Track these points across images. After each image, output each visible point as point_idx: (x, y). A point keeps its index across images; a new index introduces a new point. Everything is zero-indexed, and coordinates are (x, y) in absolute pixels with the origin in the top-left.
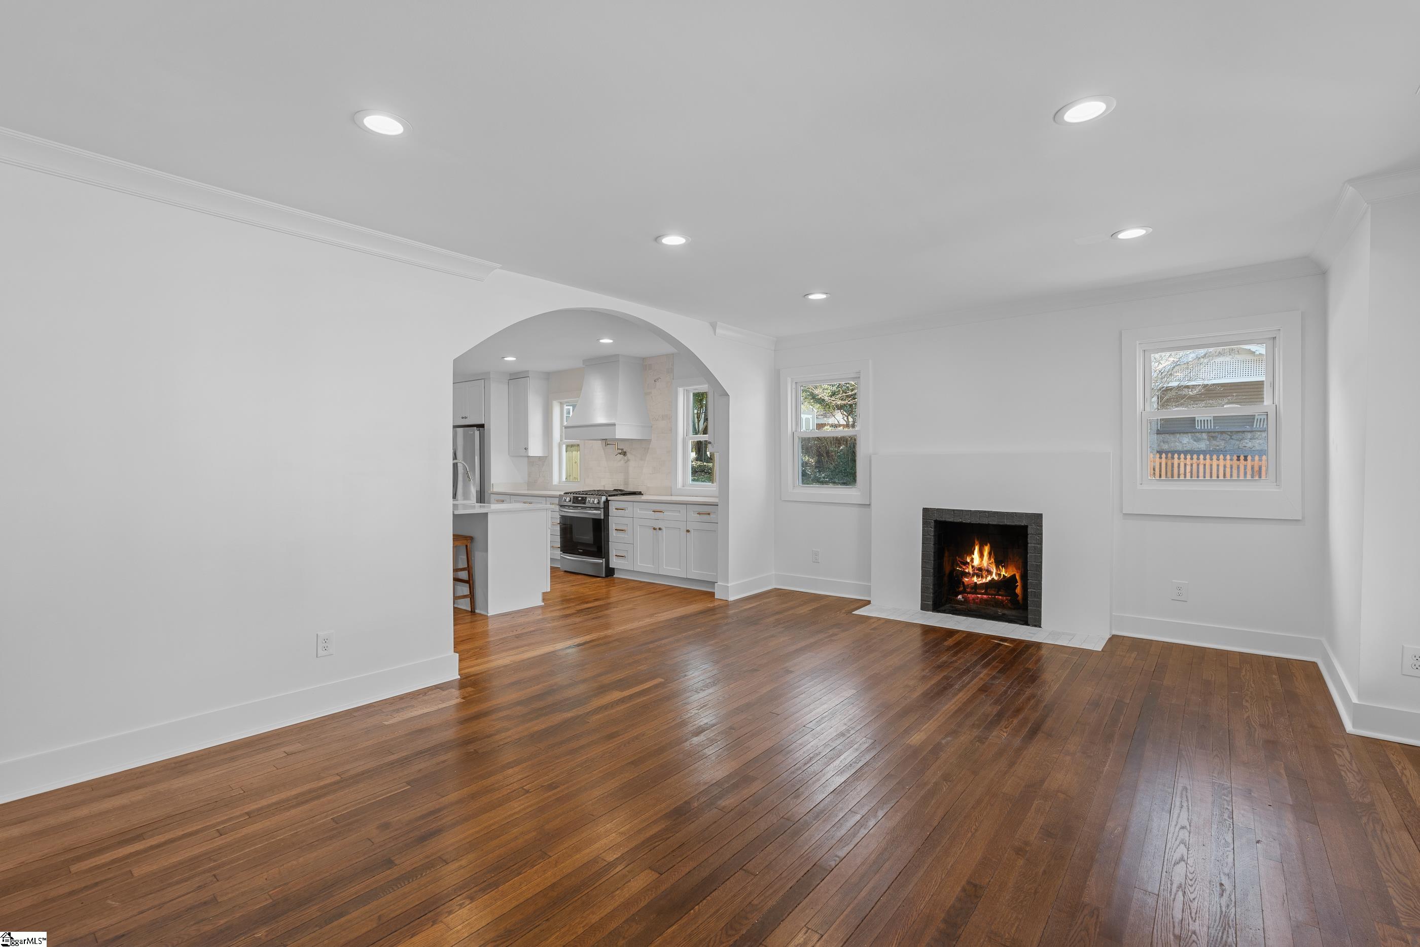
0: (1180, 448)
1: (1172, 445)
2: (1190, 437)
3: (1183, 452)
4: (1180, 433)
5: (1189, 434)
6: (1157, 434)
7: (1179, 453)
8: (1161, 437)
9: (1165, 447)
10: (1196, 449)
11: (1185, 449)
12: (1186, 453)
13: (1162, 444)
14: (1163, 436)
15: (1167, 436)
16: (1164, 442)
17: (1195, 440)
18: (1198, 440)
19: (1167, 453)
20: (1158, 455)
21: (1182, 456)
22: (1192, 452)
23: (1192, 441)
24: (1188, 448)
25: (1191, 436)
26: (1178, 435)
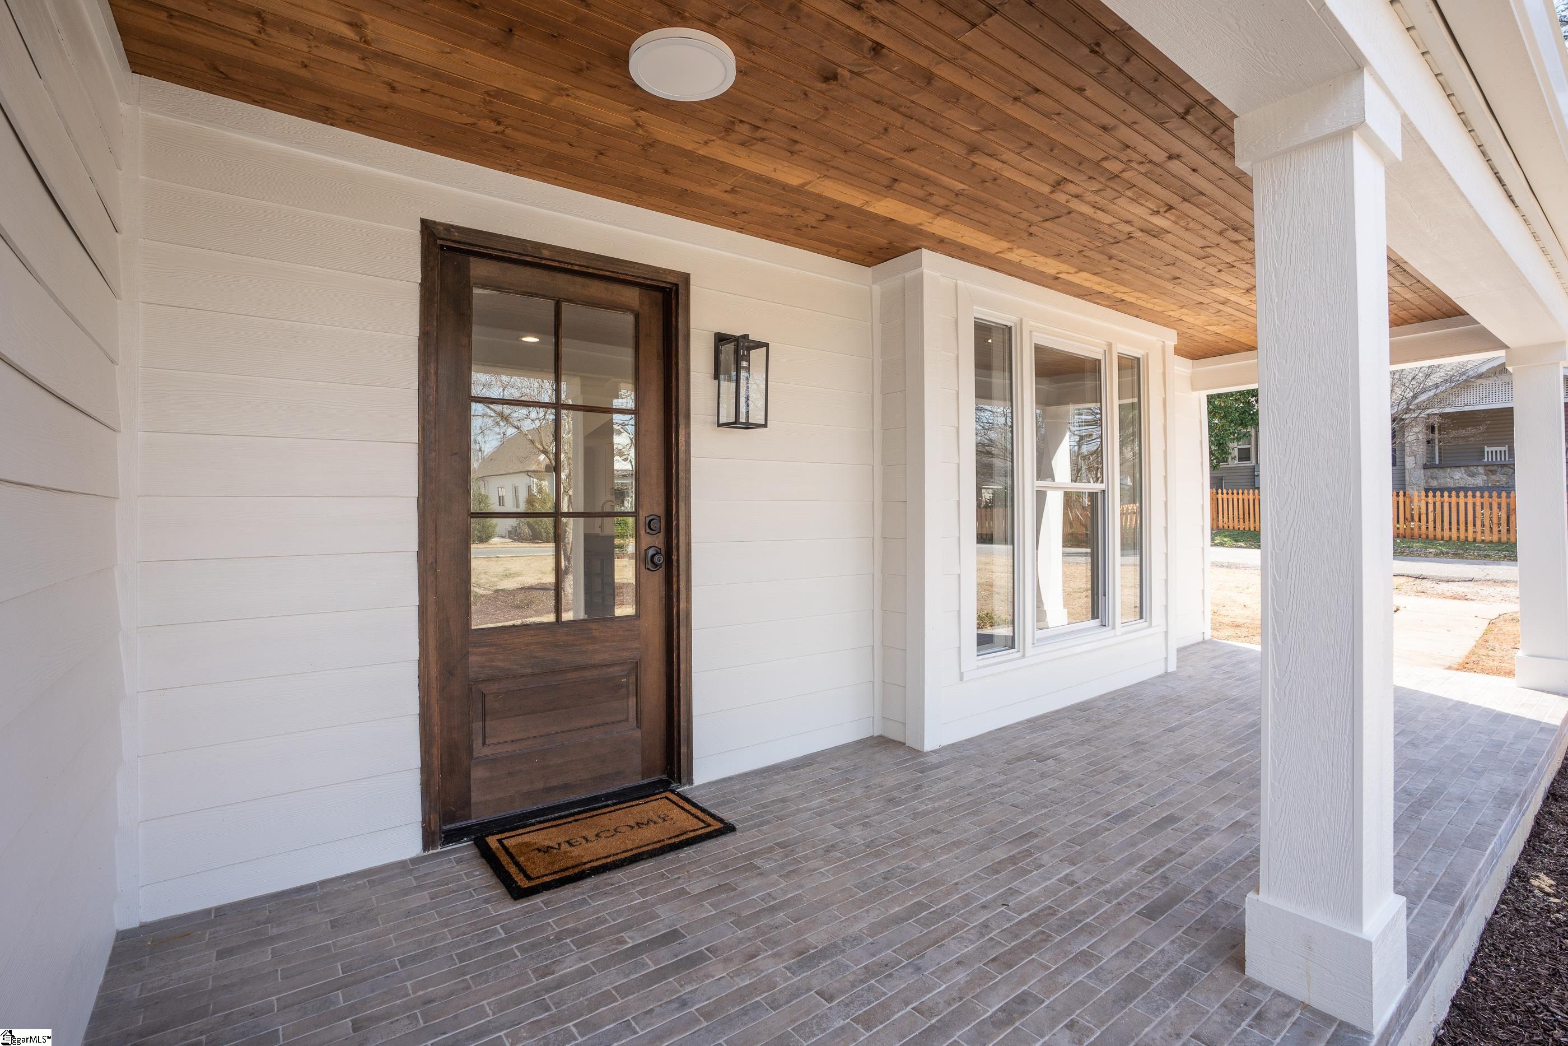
0: (1451, 484)
1: (1442, 481)
2: (1463, 471)
3: (1454, 489)
4: (1451, 467)
5: (1462, 468)
6: (1424, 468)
7: (1450, 490)
8: (1429, 472)
9: (1434, 483)
10: (1470, 486)
11: (1458, 485)
12: (1458, 490)
13: (1430, 480)
14: (1431, 471)
15: (1436, 470)
16: (1432, 478)
17: (1469, 475)
18: (1472, 475)
19: (1434, 491)
20: (1423, 493)
21: (1454, 493)
22: (1465, 489)
23: (1465, 476)
24: (1462, 484)
25: (1465, 470)
26: (1449, 470)
